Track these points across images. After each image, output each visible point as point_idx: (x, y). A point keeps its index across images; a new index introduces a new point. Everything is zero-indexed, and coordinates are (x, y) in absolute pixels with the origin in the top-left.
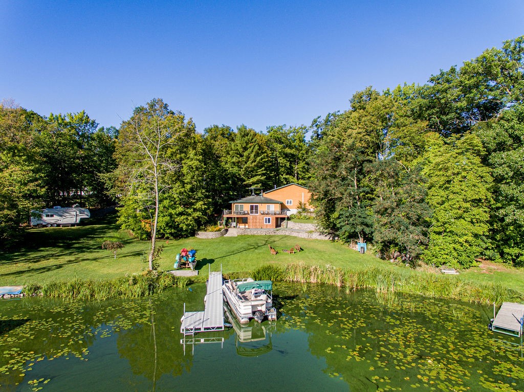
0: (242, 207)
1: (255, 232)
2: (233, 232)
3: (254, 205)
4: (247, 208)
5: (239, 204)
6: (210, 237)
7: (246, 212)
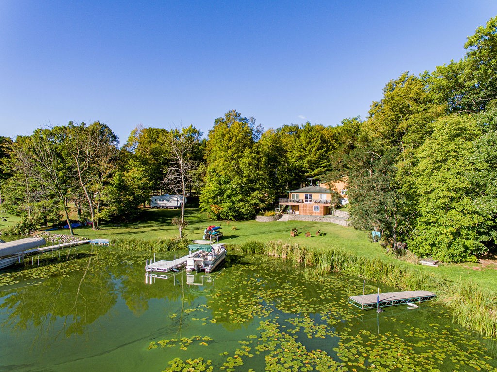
0: (298, 196)
1: (303, 219)
2: (286, 218)
3: (308, 194)
4: (302, 197)
5: (295, 194)
6: (265, 221)
7: (301, 201)
